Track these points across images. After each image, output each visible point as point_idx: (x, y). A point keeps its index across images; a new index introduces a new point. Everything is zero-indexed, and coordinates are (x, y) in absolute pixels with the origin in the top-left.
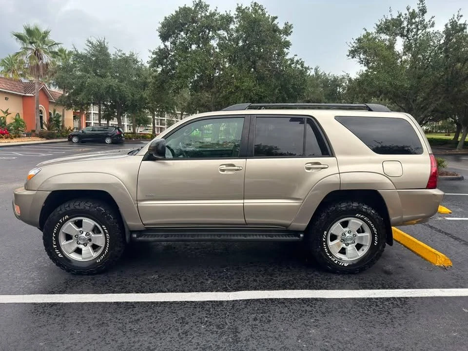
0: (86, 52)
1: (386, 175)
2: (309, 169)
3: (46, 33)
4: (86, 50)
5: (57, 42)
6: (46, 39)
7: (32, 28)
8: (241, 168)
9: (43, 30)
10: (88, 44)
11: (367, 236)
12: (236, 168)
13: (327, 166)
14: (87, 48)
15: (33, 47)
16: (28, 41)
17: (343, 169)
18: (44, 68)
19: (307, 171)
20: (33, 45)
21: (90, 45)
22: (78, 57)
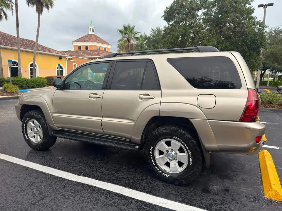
0: (149, 35)
1: (198, 106)
2: (141, 98)
3: (133, 28)
4: (150, 34)
5: (138, 32)
6: (133, 31)
7: (127, 25)
8: (100, 96)
9: (131, 26)
10: (152, 31)
11: (185, 156)
12: (97, 96)
13: (154, 97)
14: (151, 33)
15: (127, 36)
16: (124, 33)
17: (164, 99)
18: (131, 46)
19: (139, 100)
20: (127, 35)
21: (153, 31)
22: (146, 38)
